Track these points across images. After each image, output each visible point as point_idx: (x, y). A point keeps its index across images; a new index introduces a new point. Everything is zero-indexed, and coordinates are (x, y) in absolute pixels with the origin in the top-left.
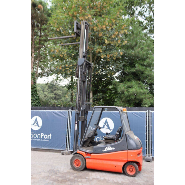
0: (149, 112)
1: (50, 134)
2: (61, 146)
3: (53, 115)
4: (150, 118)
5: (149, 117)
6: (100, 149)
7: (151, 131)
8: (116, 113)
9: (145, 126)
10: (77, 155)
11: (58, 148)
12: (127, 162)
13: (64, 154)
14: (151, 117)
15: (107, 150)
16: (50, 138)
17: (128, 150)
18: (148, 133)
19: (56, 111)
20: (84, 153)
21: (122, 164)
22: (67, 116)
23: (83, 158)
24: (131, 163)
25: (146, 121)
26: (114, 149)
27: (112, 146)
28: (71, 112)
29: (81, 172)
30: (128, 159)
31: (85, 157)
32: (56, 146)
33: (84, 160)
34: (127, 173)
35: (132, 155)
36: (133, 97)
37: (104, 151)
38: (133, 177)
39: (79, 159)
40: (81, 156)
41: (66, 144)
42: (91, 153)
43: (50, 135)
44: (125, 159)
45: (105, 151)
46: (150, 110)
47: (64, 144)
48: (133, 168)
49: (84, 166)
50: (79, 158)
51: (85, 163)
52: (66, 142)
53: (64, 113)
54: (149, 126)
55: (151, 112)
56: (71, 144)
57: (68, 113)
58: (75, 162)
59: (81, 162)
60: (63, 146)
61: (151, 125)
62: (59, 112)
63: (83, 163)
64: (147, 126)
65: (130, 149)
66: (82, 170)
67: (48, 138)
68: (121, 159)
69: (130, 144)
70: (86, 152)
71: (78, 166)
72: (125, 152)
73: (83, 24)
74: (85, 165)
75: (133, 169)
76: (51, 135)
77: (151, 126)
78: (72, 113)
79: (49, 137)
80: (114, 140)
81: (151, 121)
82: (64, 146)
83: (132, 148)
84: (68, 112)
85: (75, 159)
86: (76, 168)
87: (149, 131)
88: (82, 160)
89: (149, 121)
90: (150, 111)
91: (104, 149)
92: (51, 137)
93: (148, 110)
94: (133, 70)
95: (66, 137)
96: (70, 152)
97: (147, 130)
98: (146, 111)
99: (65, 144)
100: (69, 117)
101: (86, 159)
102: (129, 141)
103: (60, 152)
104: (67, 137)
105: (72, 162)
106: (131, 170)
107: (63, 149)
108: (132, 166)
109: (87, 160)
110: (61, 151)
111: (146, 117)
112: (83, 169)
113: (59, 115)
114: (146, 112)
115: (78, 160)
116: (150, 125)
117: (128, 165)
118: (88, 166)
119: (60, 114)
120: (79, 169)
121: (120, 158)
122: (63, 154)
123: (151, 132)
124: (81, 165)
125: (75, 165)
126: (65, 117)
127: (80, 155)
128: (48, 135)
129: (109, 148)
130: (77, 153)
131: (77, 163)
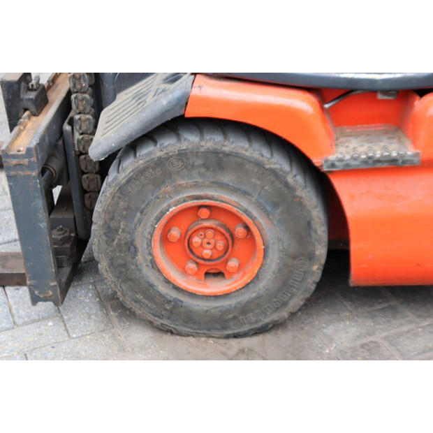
10: (182, 155)
23: (296, 178)
63: (302, 233)
88: (283, 200)
101: (342, 187)
105: (131, 247)
112: (296, 302)
120: (244, 309)
130: (191, 112)
131: (207, 245)
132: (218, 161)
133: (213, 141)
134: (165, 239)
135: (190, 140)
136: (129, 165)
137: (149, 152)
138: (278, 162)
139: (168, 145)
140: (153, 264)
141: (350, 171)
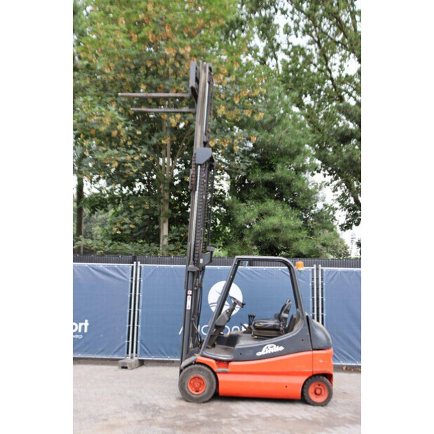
0: (317, 269)
1: (86, 321)
2: (116, 350)
3: (93, 274)
4: (320, 282)
5: (317, 279)
6: (251, 351)
7: (322, 309)
8: (248, 270)
9: (311, 300)
10: (195, 368)
11: (108, 353)
12: (311, 375)
13: (126, 368)
14: (322, 279)
15: (267, 353)
16: (86, 331)
17: (314, 350)
18: (315, 313)
19: (100, 265)
20: (213, 361)
21: (301, 380)
22: (130, 278)
23: (212, 373)
24: (317, 377)
25: (313, 288)
26: (281, 348)
27: (277, 344)
28: (141, 267)
29: (206, 404)
30: (315, 370)
31: (217, 369)
32: (101, 349)
33: (213, 376)
34: (310, 399)
35: (321, 361)
36: (272, 236)
37: (259, 354)
38: (322, 406)
39: (201, 376)
40: (206, 368)
41: (128, 343)
42: (228, 362)
43: (86, 324)
44: (307, 370)
45: (262, 355)
46: (320, 265)
47: (122, 344)
48: (322, 388)
49: (213, 391)
50: (202, 372)
51: (215, 383)
52: (128, 339)
53: (122, 269)
54: (318, 299)
55: (322, 270)
56: (141, 342)
57: (130, 270)
58: (192, 382)
59: (206, 382)
60: (120, 348)
61: (322, 296)
62: (109, 268)
63: (212, 384)
64: (313, 299)
65: (317, 347)
66: (207, 399)
67: (80, 331)
68: (298, 370)
69: (317, 338)
70: (216, 360)
71: (197, 391)
72: (308, 355)
73: (205, 71)
74: (215, 387)
75: (323, 391)
76: (88, 322)
77: (322, 299)
78: (143, 269)
79: (83, 327)
80: (278, 330)
81: (322, 289)
82: (121, 350)
83: (322, 346)
84: (133, 267)
85: (192, 377)
86: (194, 396)
87: (318, 308)
88: (209, 377)
89: (318, 289)
90: (320, 268)
91: (261, 351)
92: (88, 327)
93: (315, 265)
94: (268, 176)
95: (127, 326)
96: (138, 363)
97: (313, 308)
98: (312, 266)
99: (124, 345)
100: (134, 279)
101: (219, 375)
102: (314, 330)
103: (117, 364)
104: (129, 328)
105: (184, 384)
106: (318, 392)
107: (120, 355)
108: (320, 383)
109: (220, 377)
110: (120, 361)
111: (313, 279)
112: (210, 397)
113: (108, 275)
114: (313, 270)
115: (199, 378)
116: (320, 298)
117: (312, 382)
118: (223, 389)
119: (111, 272)
120: (201, 398)
121: (298, 368)
122: (123, 368)
123: (322, 312)
124: (205, 390)
125: (191, 390)
126: (123, 280)
127: (203, 367)
128: (81, 324)
129: (270, 348)
130: (197, 361)
131: (197, 385)
132: (200, 369)
133: (200, 366)
134: (190, 383)
135: (196, 366)
136: (186, 369)
137: (190, 367)
138: (209, 370)
139: (193, 366)
140: (188, 388)
141: (220, 373)
